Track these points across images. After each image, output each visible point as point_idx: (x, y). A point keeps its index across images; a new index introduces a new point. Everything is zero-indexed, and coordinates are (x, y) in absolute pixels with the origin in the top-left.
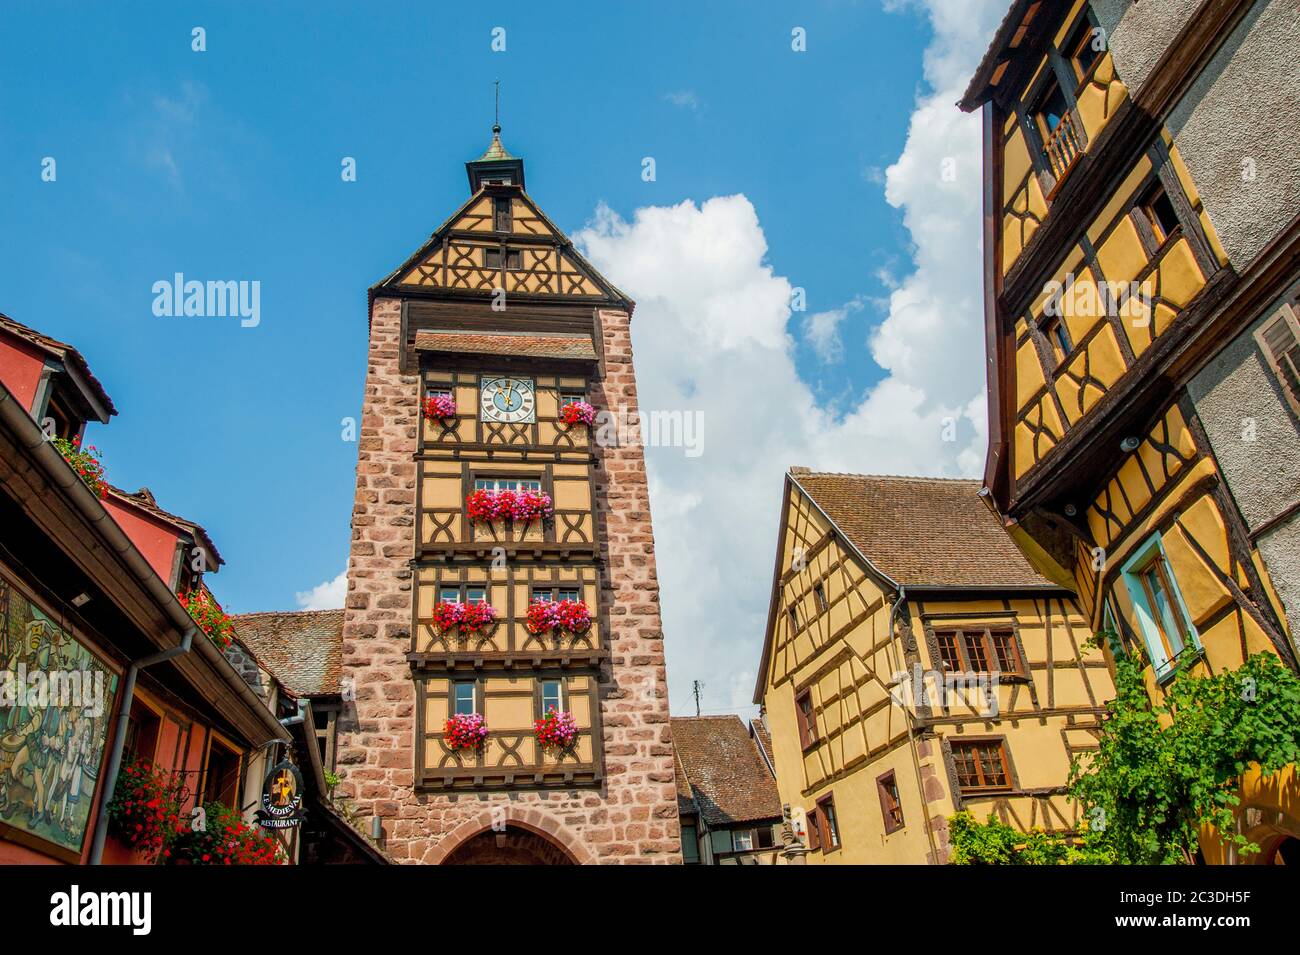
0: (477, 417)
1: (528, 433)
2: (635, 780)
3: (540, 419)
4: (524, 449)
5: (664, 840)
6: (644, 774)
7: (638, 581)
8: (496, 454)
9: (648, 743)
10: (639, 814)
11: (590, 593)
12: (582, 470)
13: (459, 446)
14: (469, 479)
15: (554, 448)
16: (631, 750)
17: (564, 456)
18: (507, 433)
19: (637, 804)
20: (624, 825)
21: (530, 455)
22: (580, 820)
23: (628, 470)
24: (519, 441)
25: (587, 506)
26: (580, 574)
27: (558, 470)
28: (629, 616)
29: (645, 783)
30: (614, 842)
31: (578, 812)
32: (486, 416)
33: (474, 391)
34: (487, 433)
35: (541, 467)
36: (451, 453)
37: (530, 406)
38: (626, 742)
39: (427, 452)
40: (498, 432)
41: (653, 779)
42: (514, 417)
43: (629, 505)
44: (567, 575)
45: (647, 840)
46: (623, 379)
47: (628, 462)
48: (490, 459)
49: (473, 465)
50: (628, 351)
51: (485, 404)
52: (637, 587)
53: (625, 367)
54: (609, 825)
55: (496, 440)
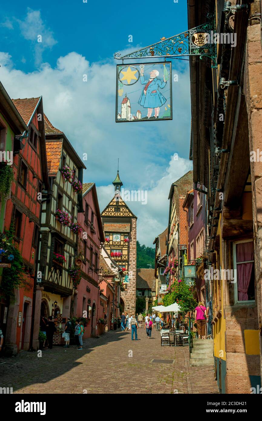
0: (112, 240)
1: (119, 243)
2: (131, 291)
3: (121, 241)
4: (119, 245)
5: (134, 298)
6: (132, 290)
7: (133, 264)
8: (115, 246)
9: (133, 286)
10: (131, 295)
11: (127, 266)
12: (127, 249)
13: (110, 245)
14: (111, 250)
15: (123, 245)
16: (131, 287)
17: (124, 246)
18: (116, 243)
19: (130, 293)
20: (129, 296)
21: (120, 246)
22: (123, 295)
23: (134, 247)
24: (118, 244)
25: (127, 254)
26: (125, 264)
27: (123, 248)
28: (132, 269)
29: (132, 291)
30: (127, 298)
31: (123, 294)
32: (114, 240)
33: (112, 236)
34: (114, 243)
35: (121, 248)
36: (109, 246)
37: (120, 239)
38: (130, 286)
39: (106, 246)
40: (115, 243)
41: (133, 290)
42: (117, 240)
43: (133, 252)
44: (124, 264)
45: (131, 298)
46: (134, 231)
47: (134, 246)
48: (114, 247)
49: (112, 248)
50: (136, 226)
51: (114, 238)
52: (133, 265)
53: (135, 229)
54: (127, 296)
55: (115, 244)
